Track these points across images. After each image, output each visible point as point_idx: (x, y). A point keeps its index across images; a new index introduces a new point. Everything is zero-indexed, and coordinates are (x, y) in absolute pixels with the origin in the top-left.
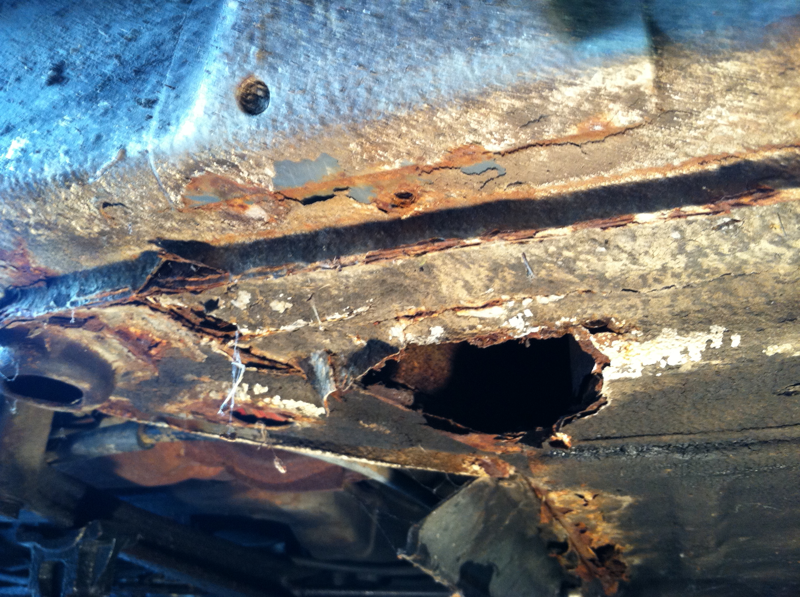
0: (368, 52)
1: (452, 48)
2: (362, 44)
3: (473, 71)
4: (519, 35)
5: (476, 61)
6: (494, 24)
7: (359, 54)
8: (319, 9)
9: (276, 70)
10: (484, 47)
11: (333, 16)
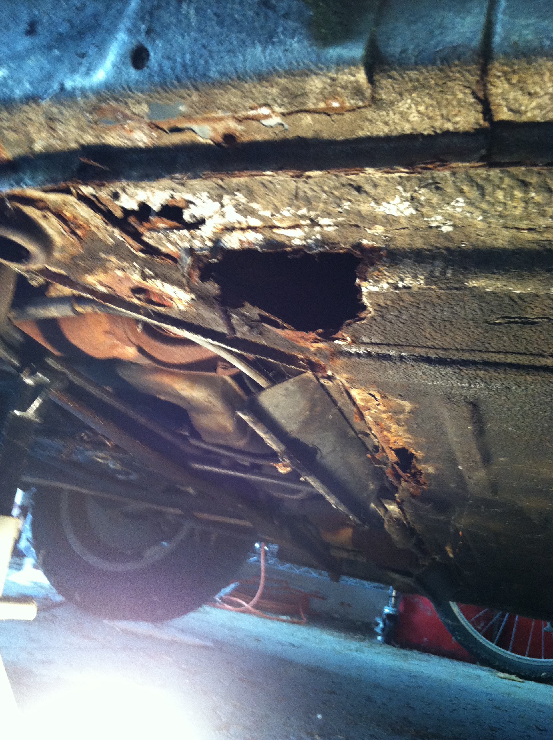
0: (208, 37)
1: (256, 41)
2: (206, 32)
3: (265, 57)
4: (293, 37)
5: (268, 52)
6: (280, 29)
7: (203, 38)
8: (184, 6)
9: (155, 41)
10: (273, 44)
11: (192, 12)
